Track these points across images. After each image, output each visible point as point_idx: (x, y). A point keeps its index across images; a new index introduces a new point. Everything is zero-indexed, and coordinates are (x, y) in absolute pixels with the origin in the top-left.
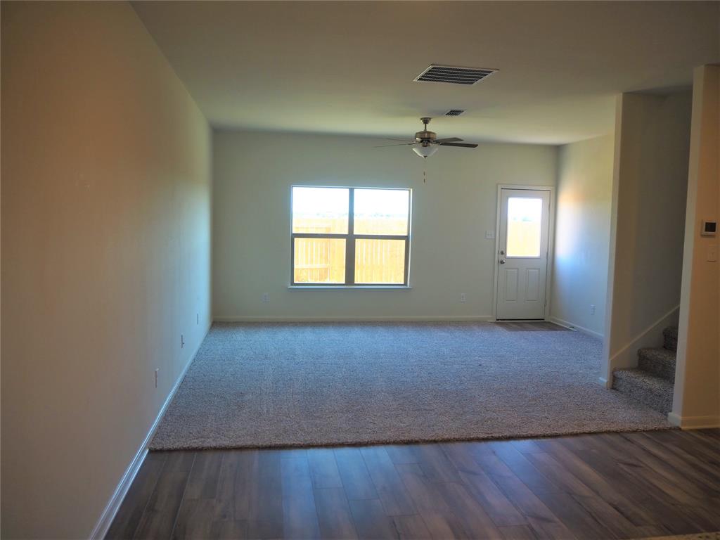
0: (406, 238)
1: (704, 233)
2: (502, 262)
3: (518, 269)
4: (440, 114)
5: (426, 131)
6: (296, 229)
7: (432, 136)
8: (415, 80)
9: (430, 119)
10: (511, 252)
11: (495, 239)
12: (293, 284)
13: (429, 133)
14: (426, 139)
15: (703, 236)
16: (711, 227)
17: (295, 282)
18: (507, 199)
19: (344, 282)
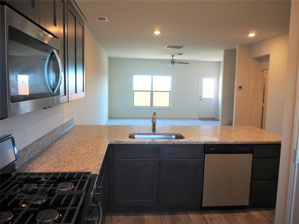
0: (170, 92)
1: (239, 89)
2: (201, 100)
3: (206, 102)
4: (176, 54)
5: (173, 59)
6: (134, 89)
7: (174, 61)
8: (165, 48)
9: (174, 56)
10: (204, 96)
11: (199, 92)
12: (134, 106)
13: (174, 60)
14: (173, 62)
15: (238, 90)
16: (240, 87)
17: (134, 105)
18: (203, 79)
19: (150, 106)
